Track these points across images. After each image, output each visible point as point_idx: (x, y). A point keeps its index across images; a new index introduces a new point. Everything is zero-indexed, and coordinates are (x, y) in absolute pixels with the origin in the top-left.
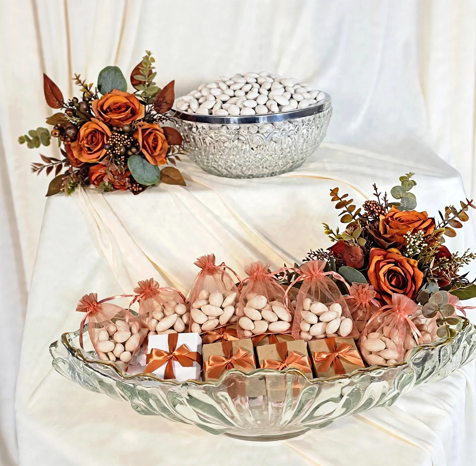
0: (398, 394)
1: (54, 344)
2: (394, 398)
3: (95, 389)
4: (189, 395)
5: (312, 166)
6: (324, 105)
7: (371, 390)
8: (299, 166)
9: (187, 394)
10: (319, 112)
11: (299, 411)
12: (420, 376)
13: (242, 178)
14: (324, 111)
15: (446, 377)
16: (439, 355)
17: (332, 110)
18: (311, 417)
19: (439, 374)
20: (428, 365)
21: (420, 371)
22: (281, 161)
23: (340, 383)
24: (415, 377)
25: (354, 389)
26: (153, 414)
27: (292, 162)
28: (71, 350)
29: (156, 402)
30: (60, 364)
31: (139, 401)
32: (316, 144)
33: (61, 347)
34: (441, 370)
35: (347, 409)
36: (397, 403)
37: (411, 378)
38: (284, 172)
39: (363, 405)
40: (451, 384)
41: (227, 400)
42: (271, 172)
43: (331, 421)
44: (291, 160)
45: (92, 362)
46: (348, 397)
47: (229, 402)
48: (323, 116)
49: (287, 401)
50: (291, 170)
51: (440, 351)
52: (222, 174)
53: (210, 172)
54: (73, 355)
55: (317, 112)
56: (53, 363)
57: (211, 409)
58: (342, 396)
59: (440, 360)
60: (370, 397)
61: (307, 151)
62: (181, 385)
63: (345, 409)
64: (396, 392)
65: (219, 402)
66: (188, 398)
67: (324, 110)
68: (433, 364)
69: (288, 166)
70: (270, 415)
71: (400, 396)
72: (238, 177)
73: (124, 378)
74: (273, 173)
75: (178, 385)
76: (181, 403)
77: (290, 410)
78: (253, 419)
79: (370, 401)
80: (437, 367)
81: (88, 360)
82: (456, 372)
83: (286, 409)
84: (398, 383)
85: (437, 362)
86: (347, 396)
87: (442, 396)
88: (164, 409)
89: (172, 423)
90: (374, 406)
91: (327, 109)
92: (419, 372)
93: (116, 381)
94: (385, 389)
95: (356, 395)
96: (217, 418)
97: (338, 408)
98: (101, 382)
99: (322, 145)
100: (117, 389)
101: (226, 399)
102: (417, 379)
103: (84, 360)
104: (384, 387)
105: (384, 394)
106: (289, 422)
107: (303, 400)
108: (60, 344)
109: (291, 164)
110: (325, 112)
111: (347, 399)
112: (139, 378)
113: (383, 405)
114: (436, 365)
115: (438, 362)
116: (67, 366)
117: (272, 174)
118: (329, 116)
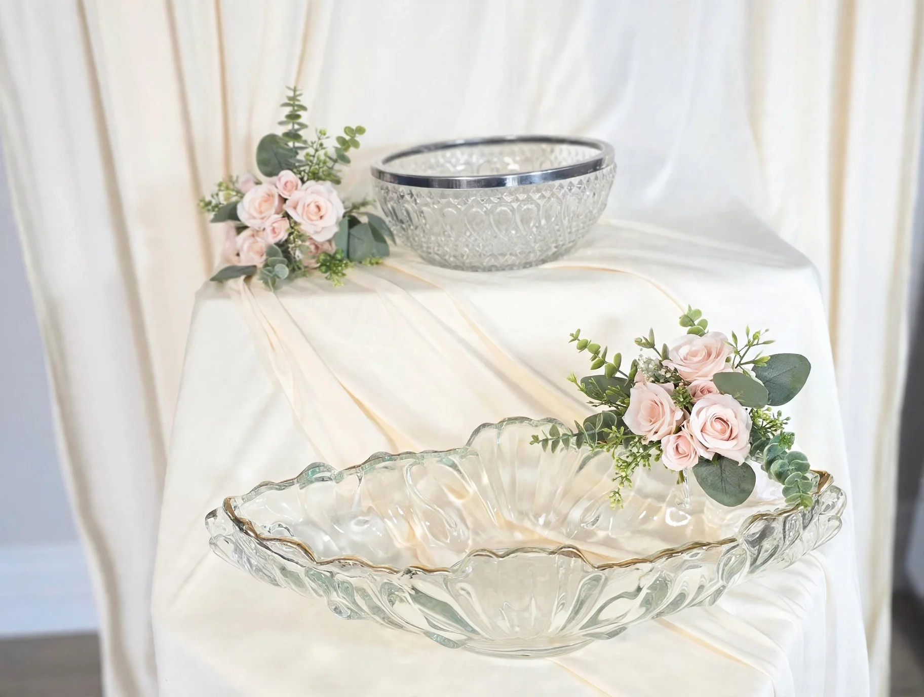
0: (724, 587)
1: (213, 514)
2: (719, 592)
3: (274, 582)
4: (413, 589)
5: (589, 252)
6: (603, 160)
7: (682, 582)
8: (567, 251)
9: (410, 586)
10: (595, 170)
11: (576, 611)
12: (755, 560)
13: (479, 270)
14: (602, 169)
15: (793, 563)
16: (784, 529)
17: (615, 167)
18: (594, 621)
19: (783, 559)
20: (767, 544)
21: (756, 552)
22: (538, 245)
23: (638, 569)
24: (748, 563)
25: (657, 580)
26: (360, 618)
27: (556, 247)
28: (238, 522)
29: (365, 600)
30: (221, 543)
31: (338, 598)
32: (592, 219)
33: (223, 518)
34: (787, 551)
35: (647, 610)
36: (721, 601)
37: (743, 562)
38: (544, 261)
39: (672, 603)
40: (800, 574)
41: (470, 596)
42: (524, 261)
43: (623, 629)
44: (553, 242)
45: (268, 540)
46: (649, 591)
47: (472, 596)
48: (602, 176)
49: (558, 597)
50: (555, 257)
51: (785, 523)
52: (450, 265)
53: (432, 262)
54: (241, 529)
55: (592, 170)
56: (210, 543)
57: (445, 609)
58: (639, 589)
59: (785, 538)
60: (682, 592)
61: (578, 230)
62: (401, 573)
63: (644, 609)
64: (721, 583)
65: (456, 597)
66: (413, 592)
67: (603, 166)
68: (775, 543)
69: (550, 253)
70: (533, 618)
71: (726, 591)
72: (474, 269)
73: (317, 563)
74: (526, 263)
75: (397, 572)
76: (402, 600)
77: (563, 611)
78: (508, 624)
79: (682, 596)
80: (781, 547)
81: (263, 536)
82: (807, 557)
83: (557, 608)
84: (723, 570)
85: (780, 539)
86: (648, 589)
87: (788, 593)
88: (377, 610)
89: (389, 633)
90: (688, 604)
91: (608, 166)
92: (754, 554)
93: (304, 568)
94: (703, 579)
95: (661, 586)
96: (454, 622)
97: (634, 607)
98: (283, 569)
99: (601, 220)
100: (306, 580)
101: (468, 593)
102: (752, 565)
103: (257, 536)
104: (703, 576)
105: (701, 587)
106: (562, 629)
107: (583, 595)
108: (221, 513)
109: (555, 250)
110: (604, 171)
111: (647, 593)
112: (340, 562)
113: (700, 604)
114: (780, 545)
115: (782, 538)
116: (231, 546)
117: (527, 265)
118: (611, 175)
